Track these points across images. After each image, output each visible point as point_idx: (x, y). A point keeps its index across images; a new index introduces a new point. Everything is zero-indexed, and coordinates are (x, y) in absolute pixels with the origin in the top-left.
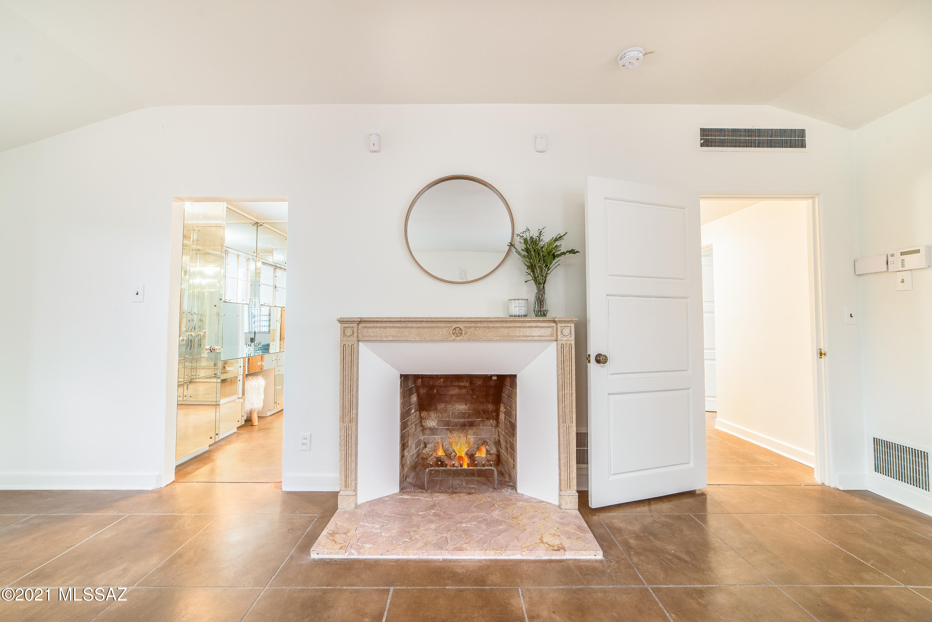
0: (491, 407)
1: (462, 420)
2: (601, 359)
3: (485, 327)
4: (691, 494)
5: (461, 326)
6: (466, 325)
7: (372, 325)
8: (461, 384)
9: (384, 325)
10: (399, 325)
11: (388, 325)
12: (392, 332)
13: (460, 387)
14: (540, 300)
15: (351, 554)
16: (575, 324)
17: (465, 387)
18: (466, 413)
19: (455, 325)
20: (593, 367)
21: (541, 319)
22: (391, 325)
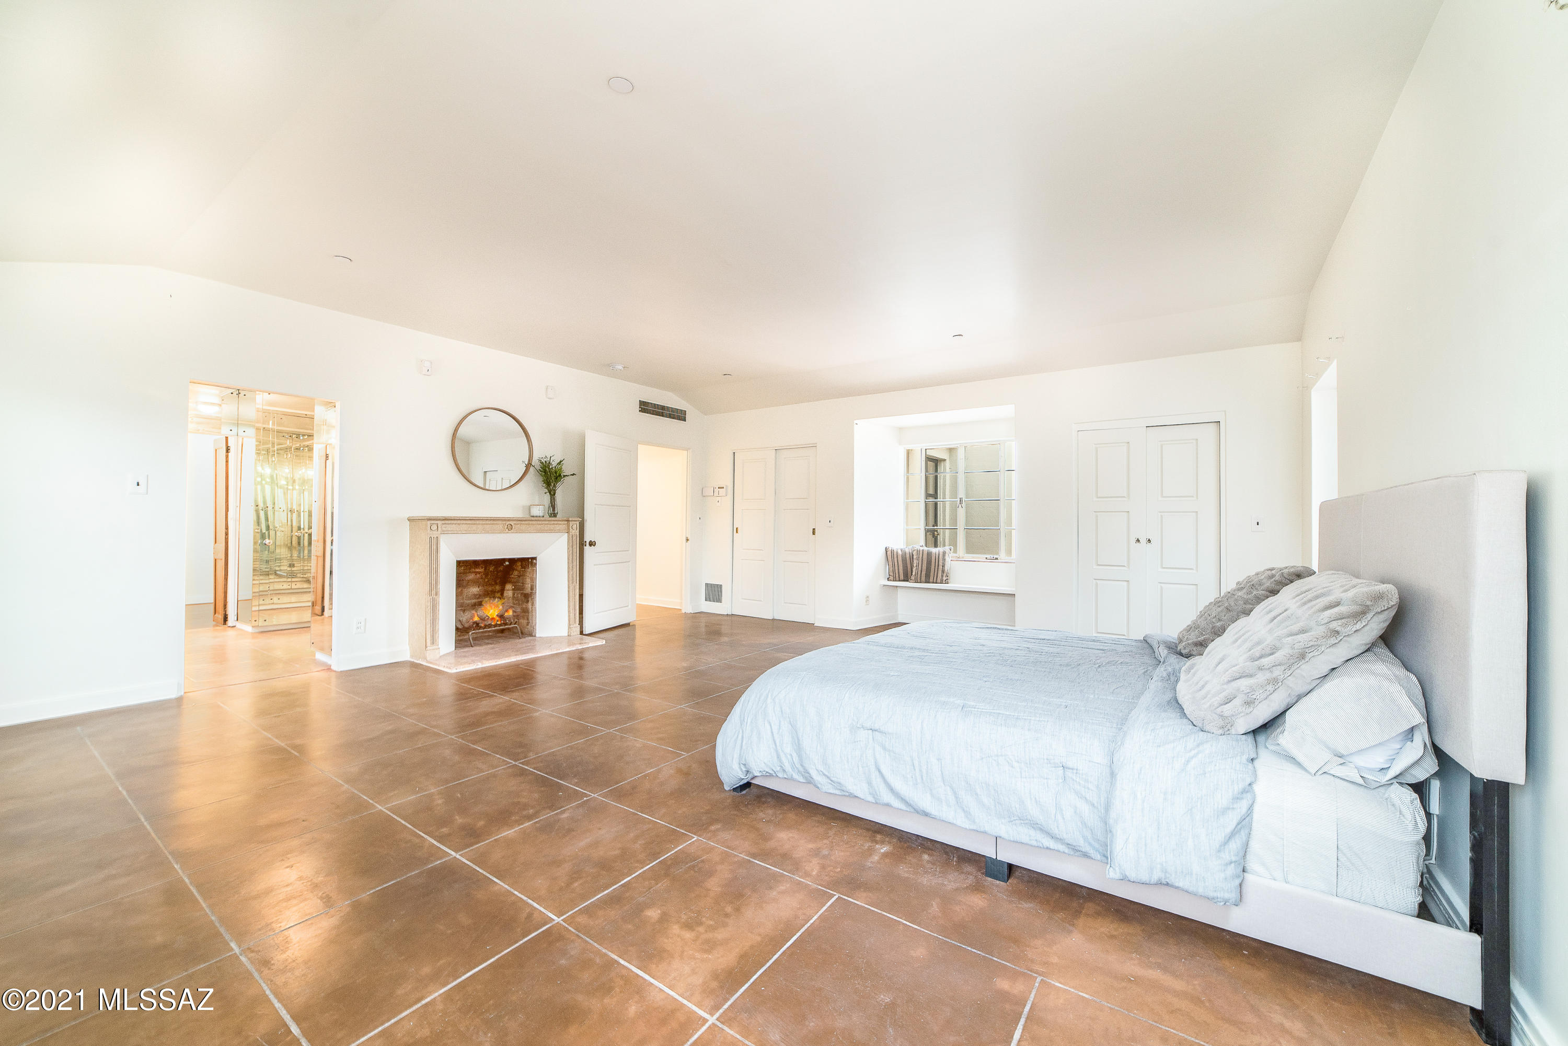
0: (498, 588)
1: (474, 601)
2: (592, 544)
3: (526, 524)
4: (627, 625)
5: (512, 523)
6: (515, 522)
7: (449, 522)
8: (477, 570)
9: (459, 522)
10: (470, 522)
11: (462, 522)
12: (464, 527)
13: (476, 573)
14: (553, 505)
15: (478, 665)
16: (579, 523)
17: (479, 573)
18: (477, 595)
19: (509, 523)
20: (587, 549)
21: (554, 519)
22: (464, 522)
